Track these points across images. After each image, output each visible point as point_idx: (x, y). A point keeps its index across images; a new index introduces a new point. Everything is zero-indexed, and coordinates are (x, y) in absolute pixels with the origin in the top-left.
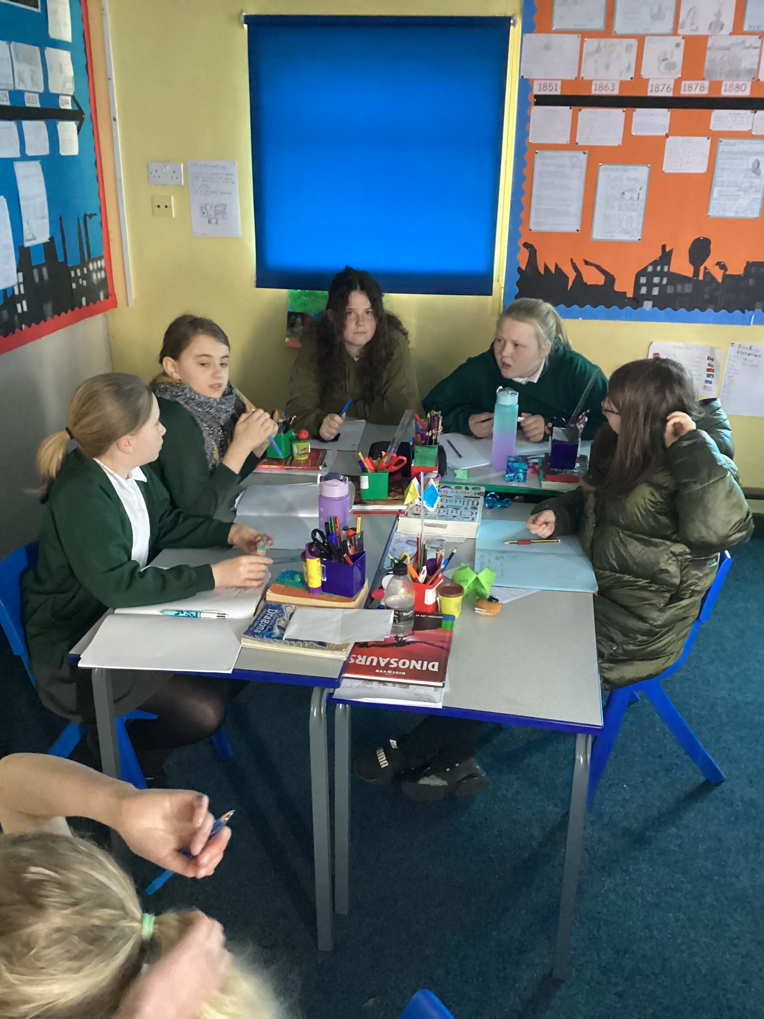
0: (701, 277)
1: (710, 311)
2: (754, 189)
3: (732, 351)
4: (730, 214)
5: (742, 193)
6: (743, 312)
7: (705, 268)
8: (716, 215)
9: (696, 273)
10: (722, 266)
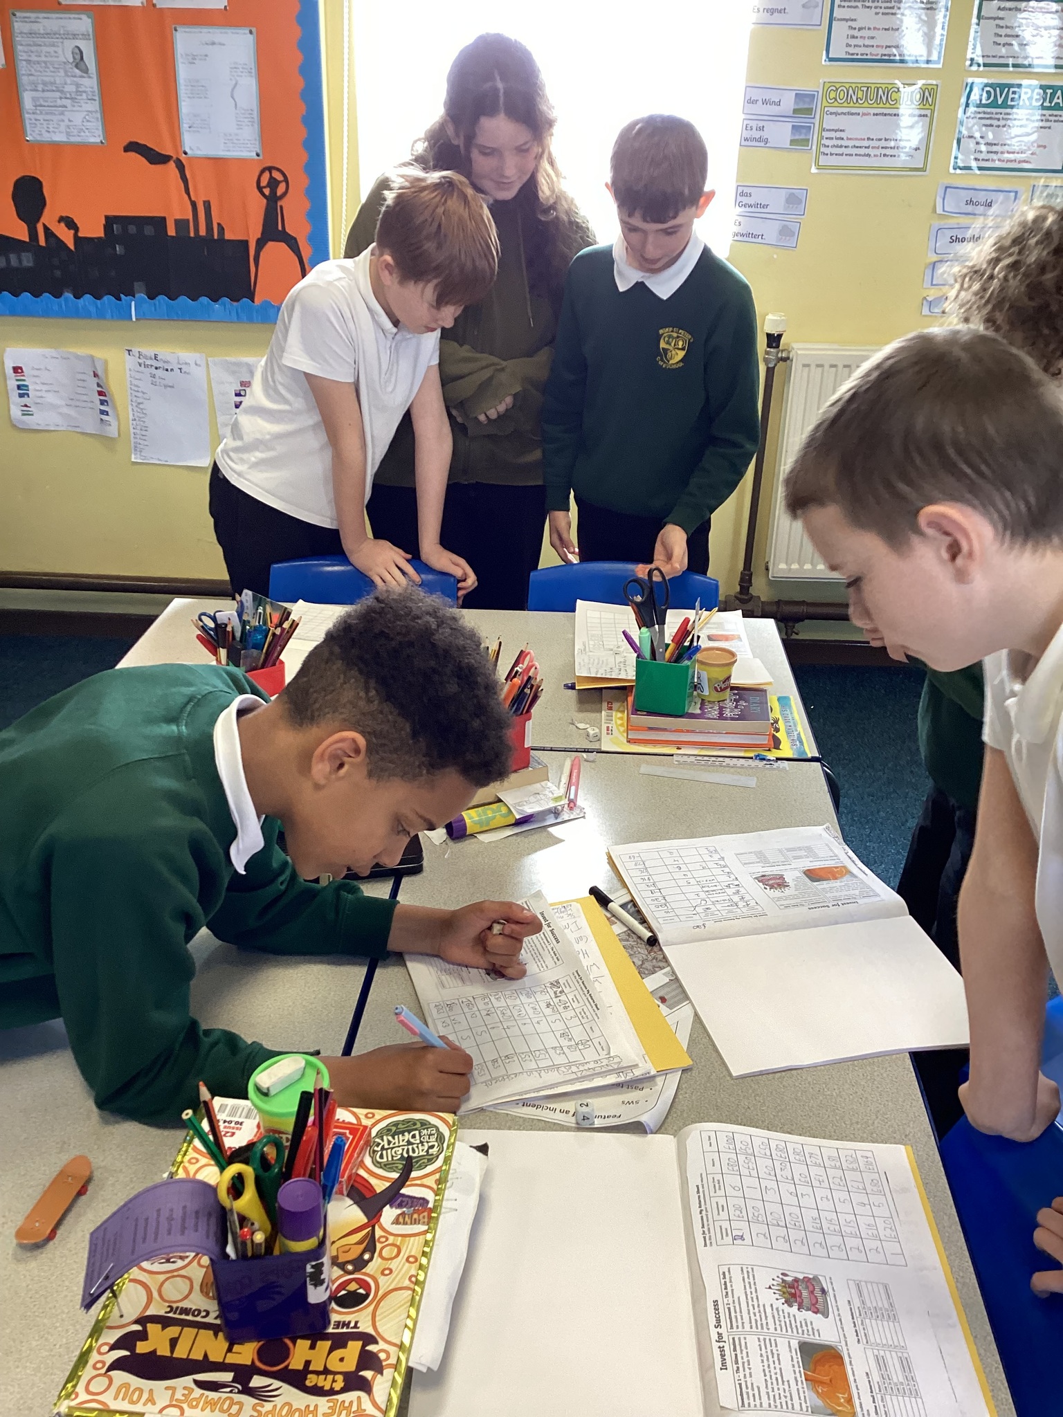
0: (42, 242)
1: (68, 296)
2: (84, 96)
3: (130, 363)
4: (59, 137)
5: (68, 102)
6: (119, 299)
7: (46, 228)
8: (39, 138)
9: (33, 234)
10: (70, 223)
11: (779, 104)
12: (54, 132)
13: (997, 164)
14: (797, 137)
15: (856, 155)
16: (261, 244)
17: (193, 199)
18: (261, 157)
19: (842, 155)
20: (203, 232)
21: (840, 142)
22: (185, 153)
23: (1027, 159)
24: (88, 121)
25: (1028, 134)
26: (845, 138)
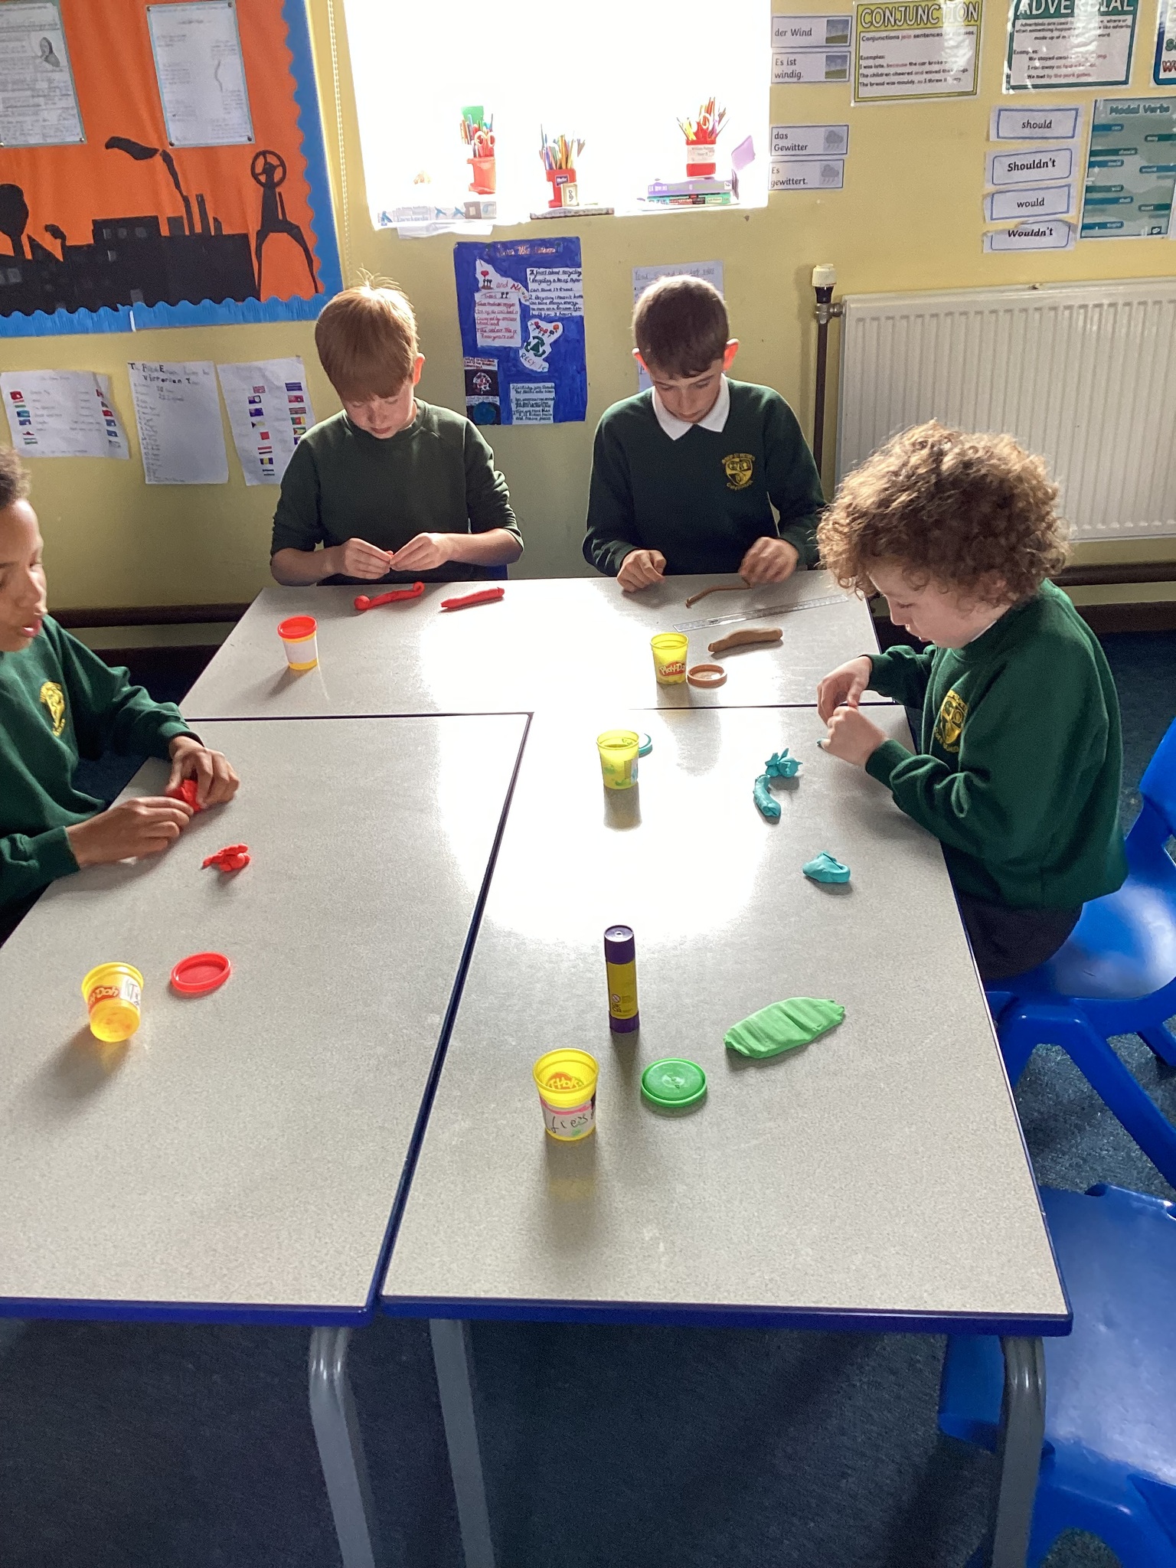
0: (28, 255)
1: (62, 311)
2: (58, 92)
3: (135, 377)
4: (34, 140)
5: (41, 100)
6: (116, 310)
7: (30, 239)
8: (14, 143)
9: (17, 246)
10: (55, 232)
11: (809, 33)
12: (30, 135)
13: (1054, 81)
14: (833, 69)
15: (899, 83)
16: (262, 236)
17: (185, 194)
18: (253, 142)
19: (883, 84)
20: (198, 229)
21: (880, 71)
22: (172, 145)
23: (1086, 72)
24: (64, 119)
25: (1085, 45)
26: (885, 65)
